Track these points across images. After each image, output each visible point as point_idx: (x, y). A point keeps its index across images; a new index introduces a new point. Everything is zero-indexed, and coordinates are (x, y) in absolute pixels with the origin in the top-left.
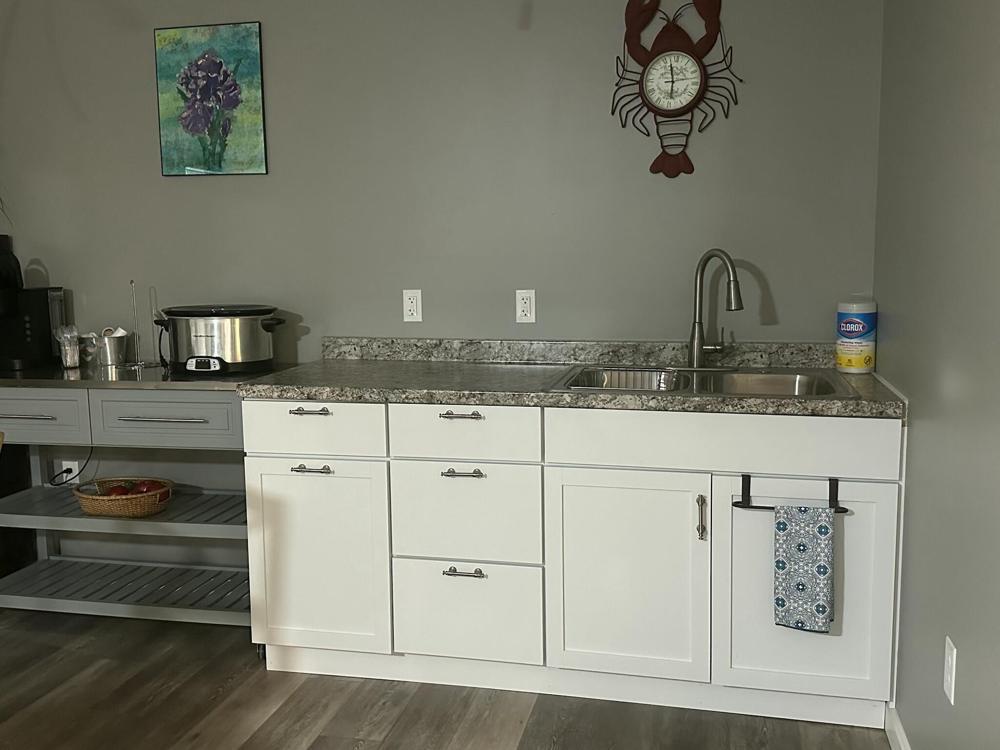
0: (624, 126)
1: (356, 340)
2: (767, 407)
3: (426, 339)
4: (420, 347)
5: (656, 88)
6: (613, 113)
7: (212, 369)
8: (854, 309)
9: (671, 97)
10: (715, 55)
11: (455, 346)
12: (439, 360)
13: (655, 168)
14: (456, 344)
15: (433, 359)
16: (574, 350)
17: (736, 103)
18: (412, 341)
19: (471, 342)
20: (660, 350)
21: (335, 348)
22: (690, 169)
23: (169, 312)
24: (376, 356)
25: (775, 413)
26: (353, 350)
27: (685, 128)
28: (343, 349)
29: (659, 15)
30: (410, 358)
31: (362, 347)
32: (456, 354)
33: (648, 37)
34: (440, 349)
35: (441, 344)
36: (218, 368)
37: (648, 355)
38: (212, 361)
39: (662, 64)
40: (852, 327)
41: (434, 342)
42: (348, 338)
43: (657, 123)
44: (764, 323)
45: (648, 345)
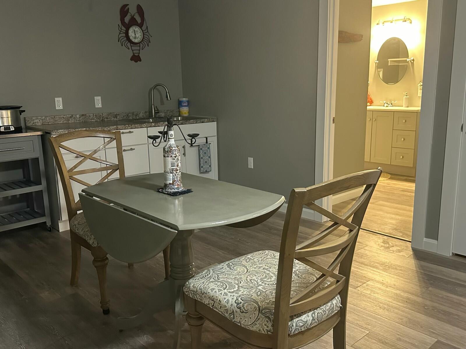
0: (122, 46)
1: (40, 117)
2: (194, 122)
3: (67, 115)
4: (65, 118)
5: (131, 35)
6: (119, 41)
7: (11, 130)
8: (184, 99)
9: (135, 39)
10: (144, 28)
11: (77, 117)
12: (72, 122)
13: (132, 59)
14: (78, 116)
15: (70, 122)
16: (116, 115)
17: (150, 42)
18: (62, 116)
19: (83, 115)
20: (139, 114)
21: (31, 121)
22: (140, 61)
24: (48, 123)
25: (196, 123)
26: (39, 121)
27: (138, 48)
28: (35, 121)
29: (129, 14)
30: (61, 122)
31: (42, 120)
32: (78, 120)
33: (127, 19)
34: (72, 118)
35: (72, 116)
36: (13, 129)
37: (136, 115)
38: (11, 127)
39: (132, 29)
40: (185, 104)
41: (70, 116)
42: (37, 117)
43: (131, 46)
44: (161, 105)
45: (136, 113)
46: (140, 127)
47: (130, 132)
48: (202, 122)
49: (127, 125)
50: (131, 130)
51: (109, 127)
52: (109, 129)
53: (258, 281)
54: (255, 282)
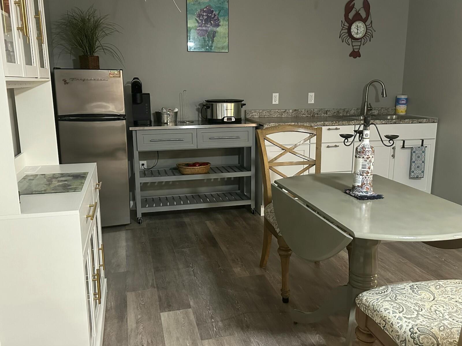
0: (343, 42)
1: (258, 111)
2: (410, 121)
3: (281, 110)
4: (279, 112)
5: (353, 31)
6: (340, 37)
7: (233, 120)
8: (403, 97)
9: (357, 34)
10: (368, 22)
11: (290, 112)
12: (285, 116)
13: (350, 55)
14: (291, 111)
15: (283, 116)
16: (326, 111)
17: (372, 37)
18: (277, 110)
19: (295, 110)
20: (351, 110)
21: (250, 114)
22: (360, 56)
23: (208, 101)
24: (264, 116)
25: (411, 123)
26: (257, 114)
27: (359, 44)
28: (253, 114)
29: (354, 9)
30: (275, 116)
31: (260, 113)
32: (290, 114)
33: (351, 16)
34: (286, 113)
35: (286, 111)
36: (234, 120)
37: (347, 112)
38: (232, 118)
39: (355, 24)
40: (403, 102)
41: (284, 110)
42: (255, 110)
43: (352, 42)
44: (376, 102)
45: (347, 109)
46: (347, 124)
47: (337, 129)
48: (420, 123)
49: (334, 122)
50: (338, 127)
51: (316, 123)
52: (316, 124)
53: (445, 314)
54: (441, 314)
